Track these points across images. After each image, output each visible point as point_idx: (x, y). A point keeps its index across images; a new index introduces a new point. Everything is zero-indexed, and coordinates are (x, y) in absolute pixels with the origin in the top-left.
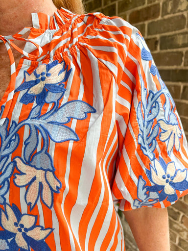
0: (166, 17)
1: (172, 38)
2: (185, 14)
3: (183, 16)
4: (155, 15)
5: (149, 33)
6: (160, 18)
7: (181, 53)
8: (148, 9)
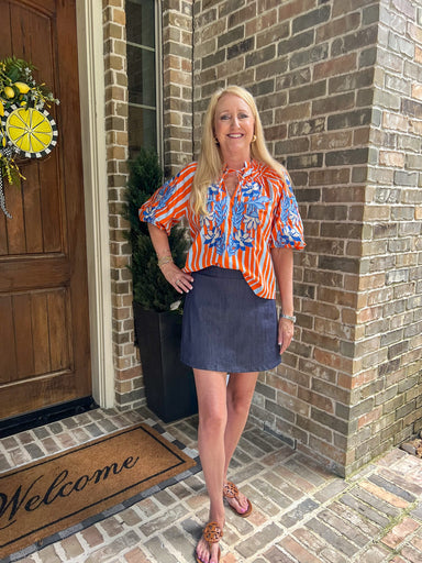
0: (293, 138)
1: (298, 159)
2: (309, 137)
3: (306, 139)
4: (282, 135)
5: (276, 153)
6: (286, 139)
7: (306, 173)
8: (275, 128)
